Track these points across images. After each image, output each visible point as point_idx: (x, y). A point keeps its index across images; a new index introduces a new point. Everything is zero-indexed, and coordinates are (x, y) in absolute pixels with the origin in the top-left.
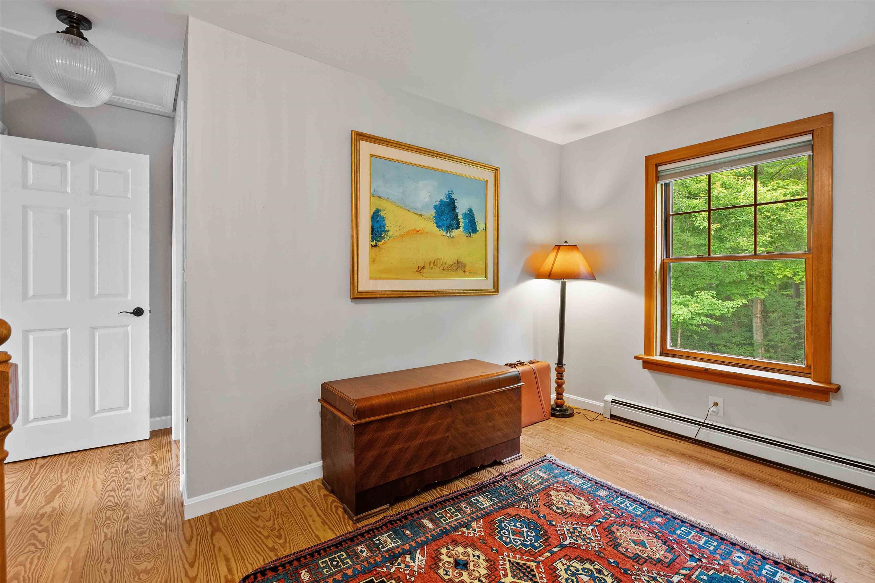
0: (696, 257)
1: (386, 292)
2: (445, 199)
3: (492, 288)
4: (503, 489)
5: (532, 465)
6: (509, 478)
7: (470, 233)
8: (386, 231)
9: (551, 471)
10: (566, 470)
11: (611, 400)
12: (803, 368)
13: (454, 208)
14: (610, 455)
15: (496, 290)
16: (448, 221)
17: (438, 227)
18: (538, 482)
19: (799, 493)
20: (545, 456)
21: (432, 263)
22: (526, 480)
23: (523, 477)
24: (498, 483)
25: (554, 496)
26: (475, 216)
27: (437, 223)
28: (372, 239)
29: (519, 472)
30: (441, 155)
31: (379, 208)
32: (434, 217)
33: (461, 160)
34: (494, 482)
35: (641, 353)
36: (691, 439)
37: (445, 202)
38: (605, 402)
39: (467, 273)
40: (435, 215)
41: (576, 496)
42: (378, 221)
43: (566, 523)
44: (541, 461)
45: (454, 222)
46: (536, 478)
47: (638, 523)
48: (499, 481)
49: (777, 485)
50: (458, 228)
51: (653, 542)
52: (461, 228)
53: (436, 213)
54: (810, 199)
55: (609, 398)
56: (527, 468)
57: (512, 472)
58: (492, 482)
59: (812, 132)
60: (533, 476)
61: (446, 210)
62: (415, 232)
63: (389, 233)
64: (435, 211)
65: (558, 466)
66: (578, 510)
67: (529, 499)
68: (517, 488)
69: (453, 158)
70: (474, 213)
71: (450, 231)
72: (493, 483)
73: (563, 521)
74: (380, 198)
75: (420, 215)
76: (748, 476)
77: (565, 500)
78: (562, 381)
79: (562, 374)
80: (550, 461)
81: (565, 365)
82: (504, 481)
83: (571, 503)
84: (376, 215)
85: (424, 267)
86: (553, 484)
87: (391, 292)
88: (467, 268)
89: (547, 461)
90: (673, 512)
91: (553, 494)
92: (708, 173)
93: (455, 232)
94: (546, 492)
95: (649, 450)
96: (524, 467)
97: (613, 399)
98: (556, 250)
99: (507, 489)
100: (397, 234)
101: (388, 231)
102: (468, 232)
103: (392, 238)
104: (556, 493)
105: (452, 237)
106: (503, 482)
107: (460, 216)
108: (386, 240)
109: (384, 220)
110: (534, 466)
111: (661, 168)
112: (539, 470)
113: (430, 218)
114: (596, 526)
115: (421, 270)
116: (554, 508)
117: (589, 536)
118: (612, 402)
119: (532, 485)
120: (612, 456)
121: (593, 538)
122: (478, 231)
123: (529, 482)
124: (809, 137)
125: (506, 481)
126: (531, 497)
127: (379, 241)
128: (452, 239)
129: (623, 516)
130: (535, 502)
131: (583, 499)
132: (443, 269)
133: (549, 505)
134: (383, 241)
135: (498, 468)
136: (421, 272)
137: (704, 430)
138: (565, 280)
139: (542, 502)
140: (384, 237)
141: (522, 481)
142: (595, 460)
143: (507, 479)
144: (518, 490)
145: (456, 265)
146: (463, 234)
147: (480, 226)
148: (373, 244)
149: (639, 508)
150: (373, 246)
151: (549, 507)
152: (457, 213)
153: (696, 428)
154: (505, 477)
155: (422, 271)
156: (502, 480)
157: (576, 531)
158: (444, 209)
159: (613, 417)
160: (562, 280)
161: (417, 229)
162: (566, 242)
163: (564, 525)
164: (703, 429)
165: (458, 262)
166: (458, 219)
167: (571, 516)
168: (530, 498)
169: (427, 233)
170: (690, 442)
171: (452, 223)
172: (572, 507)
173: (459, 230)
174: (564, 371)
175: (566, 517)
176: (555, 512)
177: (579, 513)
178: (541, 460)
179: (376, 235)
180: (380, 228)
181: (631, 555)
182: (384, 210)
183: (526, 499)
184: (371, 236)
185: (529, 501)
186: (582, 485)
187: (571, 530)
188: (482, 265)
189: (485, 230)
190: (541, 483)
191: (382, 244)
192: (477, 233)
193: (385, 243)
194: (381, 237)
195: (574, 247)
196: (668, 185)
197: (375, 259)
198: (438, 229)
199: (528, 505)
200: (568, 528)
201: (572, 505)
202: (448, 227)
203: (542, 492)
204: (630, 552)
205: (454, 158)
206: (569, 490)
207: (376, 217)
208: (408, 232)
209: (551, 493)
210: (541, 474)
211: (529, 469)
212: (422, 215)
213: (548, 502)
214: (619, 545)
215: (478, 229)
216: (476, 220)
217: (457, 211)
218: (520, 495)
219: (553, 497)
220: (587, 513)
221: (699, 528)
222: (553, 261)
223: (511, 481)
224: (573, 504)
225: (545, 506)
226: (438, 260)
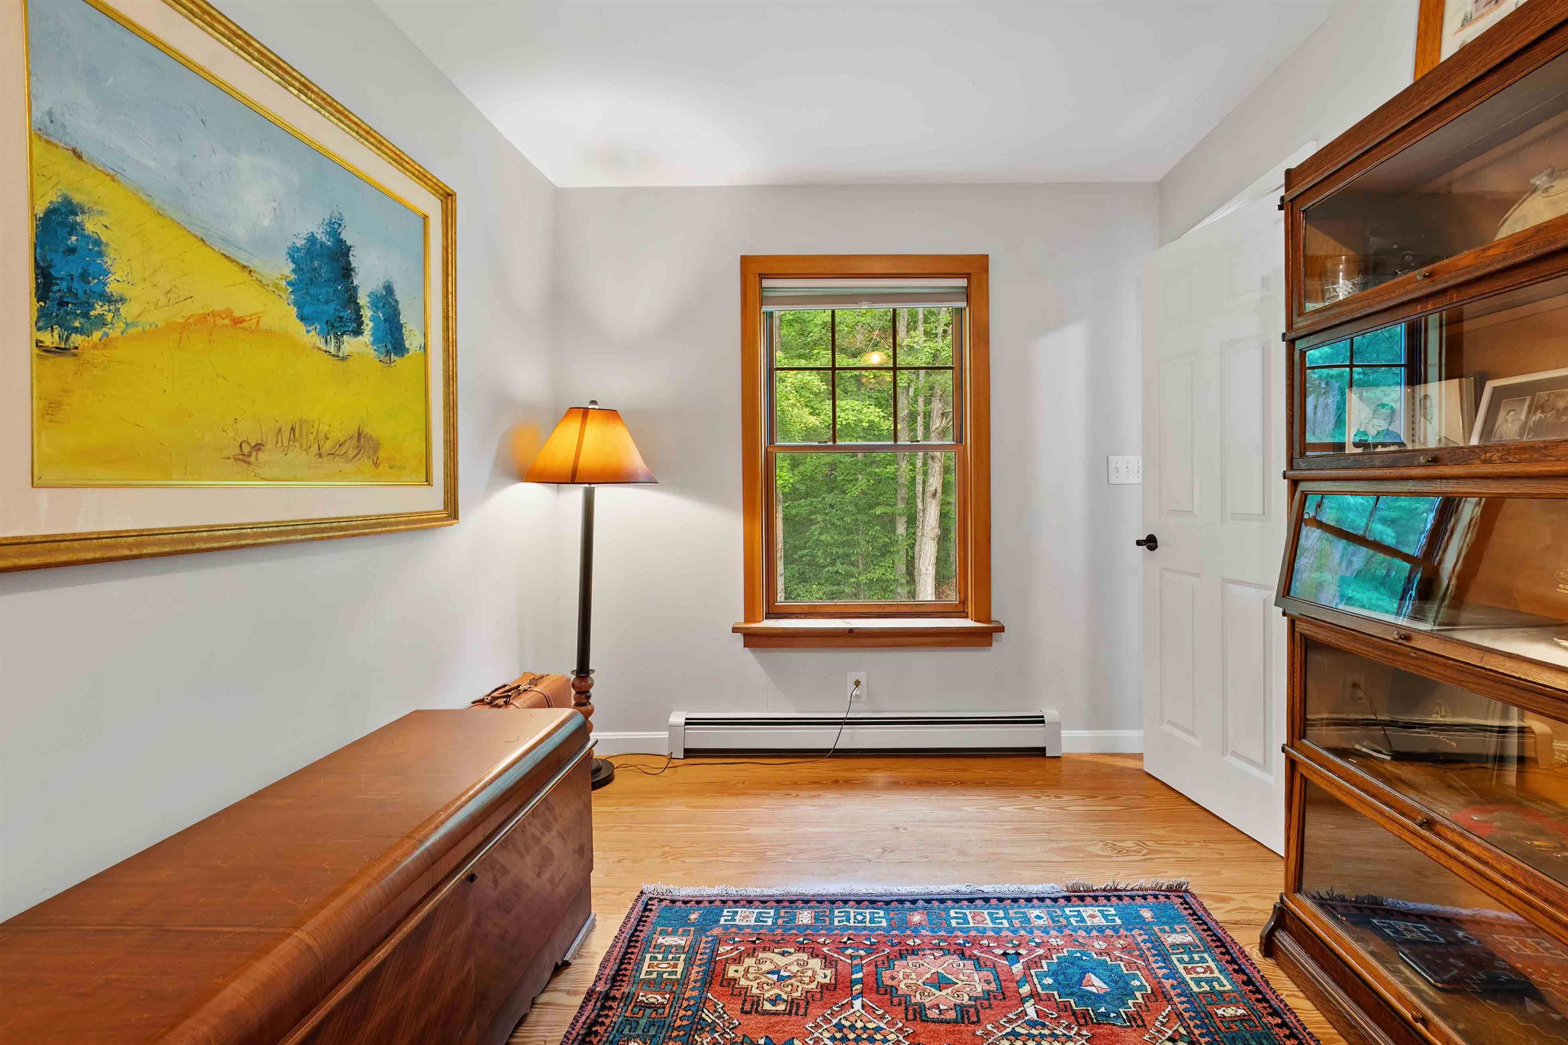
0: (817, 444)
1: (117, 535)
2: (321, 236)
3: (441, 507)
4: (626, 1032)
5: (636, 930)
6: (618, 994)
7: (388, 353)
8: (109, 299)
9: (684, 921)
10: (707, 904)
11: (683, 721)
12: (956, 605)
13: (347, 272)
14: (743, 832)
15: (452, 511)
16: (332, 307)
17: (302, 318)
18: (681, 965)
19: (987, 783)
20: (642, 893)
21: (286, 434)
22: (654, 975)
23: (643, 972)
24: (603, 1023)
25: (742, 979)
26: (400, 307)
27: (299, 305)
28: (44, 320)
29: (622, 963)
30: (313, 92)
31: (77, 198)
32: (290, 284)
33: (368, 133)
34: (590, 1028)
35: (739, 618)
36: (829, 750)
37: (322, 244)
38: (672, 728)
39: (384, 467)
40: (293, 277)
41: (776, 951)
42: (72, 250)
43: (817, 1026)
44: (645, 910)
45: (347, 313)
46: (670, 956)
47: (903, 943)
48: (598, 1016)
49: (962, 783)
50: (358, 332)
51: (951, 965)
52: (367, 336)
53: (294, 271)
54: (957, 369)
55: (678, 718)
56: (632, 941)
57: (607, 972)
58: (582, 1032)
59: (968, 276)
60: (660, 957)
61: (325, 272)
62: (227, 321)
63: (124, 309)
64: (292, 266)
65: (685, 902)
66: (807, 980)
67: (704, 1020)
68: (654, 1007)
69: (346, 117)
70: (397, 298)
71: (337, 338)
72: (589, 1032)
73: (807, 1026)
74: (80, 157)
75: (244, 267)
76: (927, 783)
77: (769, 973)
78: (589, 707)
79: (588, 692)
80: (661, 900)
81: (593, 671)
82: (611, 1008)
83: (783, 973)
84: (60, 224)
85: (258, 447)
86: (715, 952)
87: (140, 534)
88: (382, 454)
89: (655, 902)
90: (918, 891)
91: (736, 975)
92: (833, 307)
93: (350, 344)
94: (720, 978)
95: (788, 795)
96: (623, 944)
97: (687, 719)
98: (580, 419)
99: (634, 1024)
100: (158, 318)
101: (122, 300)
102: (383, 350)
103: (140, 329)
104: (741, 969)
105: (343, 359)
106: (611, 1013)
107: (363, 300)
108: (113, 334)
109: (101, 254)
110: (641, 931)
111: (766, 283)
112: (658, 933)
113: (276, 286)
114: (861, 993)
115: (250, 455)
116: (767, 1006)
117: (873, 1025)
118: (686, 724)
119: (678, 980)
120: (749, 832)
121: (882, 1025)
122: (407, 350)
123: (665, 976)
124: (963, 282)
125: (615, 1005)
126: (703, 1011)
127: (76, 330)
128: (344, 363)
129: (874, 944)
130: (719, 1017)
131: (792, 950)
132: (320, 455)
133: (752, 1006)
134: (97, 335)
135: (566, 980)
136: (249, 463)
137: (847, 730)
138: (592, 486)
139: (732, 1009)
140: (101, 322)
141: (650, 982)
142: (731, 855)
143: (614, 999)
144: (661, 1011)
145: (354, 442)
146: (371, 352)
147: (412, 340)
148: (50, 339)
149: (876, 913)
150: (47, 350)
151: (757, 1011)
152: (355, 288)
153: (834, 730)
154: (607, 997)
155: (252, 459)
156: (603, 1007)
157: (845, 1031)
158: (321, 266)
159: (689, 753)
160: (587, 485)
161: (237, 314)
162: (594, 402)
163: (816, 1035)
164: (845, 728)
165: (359, 435)
166: (358, 309)
167: (808, 1003)
168: (704, 1015)
169: (269, 332)
170: (829, 757)
171: (341, 314)
172: (793, 981)
173: (360, 338)
174: (591, 686)
175: (802, 1011)
176: (776, 1013)
177: (813, 985)
178: (640, 906)
179: (62, 304)
180: (84, 277)
181: (952, 1015)
182: (101, 213)
183: (698, 1023)
184: (36, 305)
185: (709, 1025)
186: (761, 921)
187: (838, 1035)
188: (416, 445)
189: (422, 350)
190: (689, 963)
191: (95, 347)
192: (406, 356)
193: (106, 343)
194: (86, 315)
195: (612, 414)
196: (770, 315)
197: (59, 404)
198: (301, 327)
199: (716, 1035)
200: (829, 1035)
201: (789, 977)
202: (333, 326)
203: (711, 983)
204: (947, 1010)
205: (350, 120)
206: (753, 946)
207: (62, 232)
208: (204, 317)
209: (731, 973)
210: (669, 941)
211: (637, 941)
212: (252, 268)
213: (745, 1000)
214: (922, 1007)
215: (407, 346)
216: (403, 320)
217: (356, 283)
218: (678, 1023)
219: (743, 982)
220: (826, 977)
221: (965, 899)
222: (575, 444)
223: (627, 997)
224: (788, 974)
225: (746, 1013)
226: (304, 426)
